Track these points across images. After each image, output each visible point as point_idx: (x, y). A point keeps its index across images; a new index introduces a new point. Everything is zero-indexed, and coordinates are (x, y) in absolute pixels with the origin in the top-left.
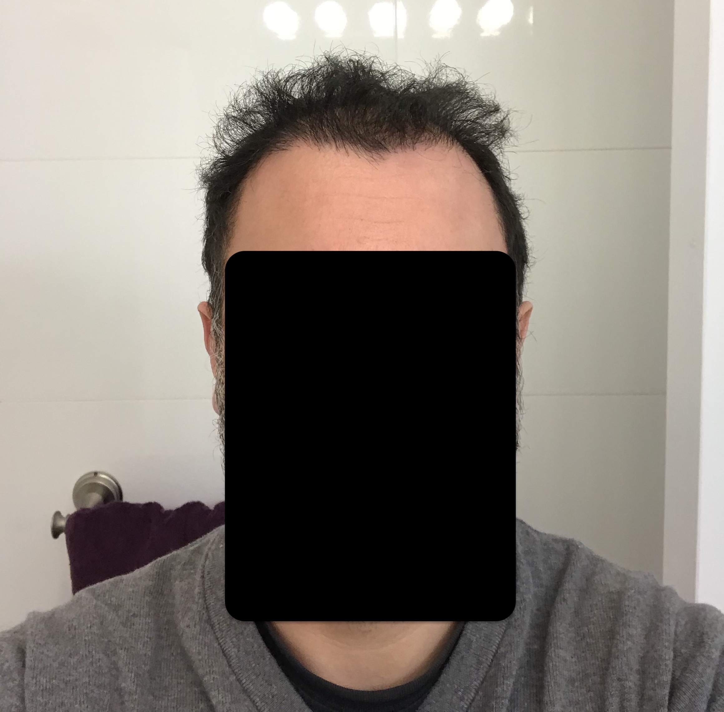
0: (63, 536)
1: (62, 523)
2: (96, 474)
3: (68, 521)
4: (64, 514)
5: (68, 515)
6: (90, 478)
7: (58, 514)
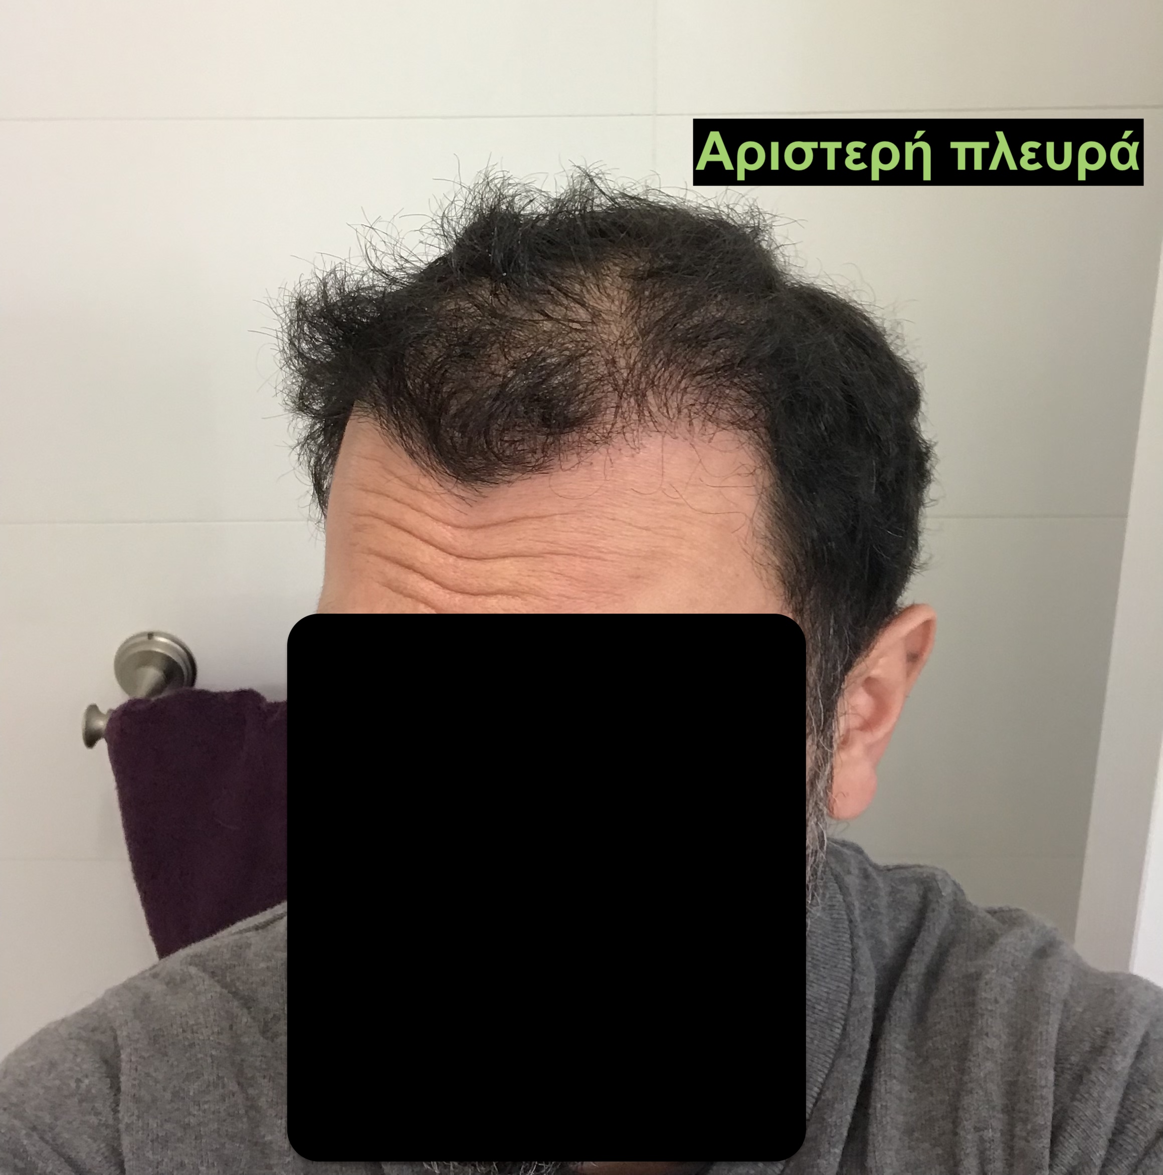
0: (102, 745)
1: (101, 724)
2: (150, 635)
3: (111, 721)
4: (104, 709)
5: (110, 711)
6: (142, 643)
7: (93, 710)
